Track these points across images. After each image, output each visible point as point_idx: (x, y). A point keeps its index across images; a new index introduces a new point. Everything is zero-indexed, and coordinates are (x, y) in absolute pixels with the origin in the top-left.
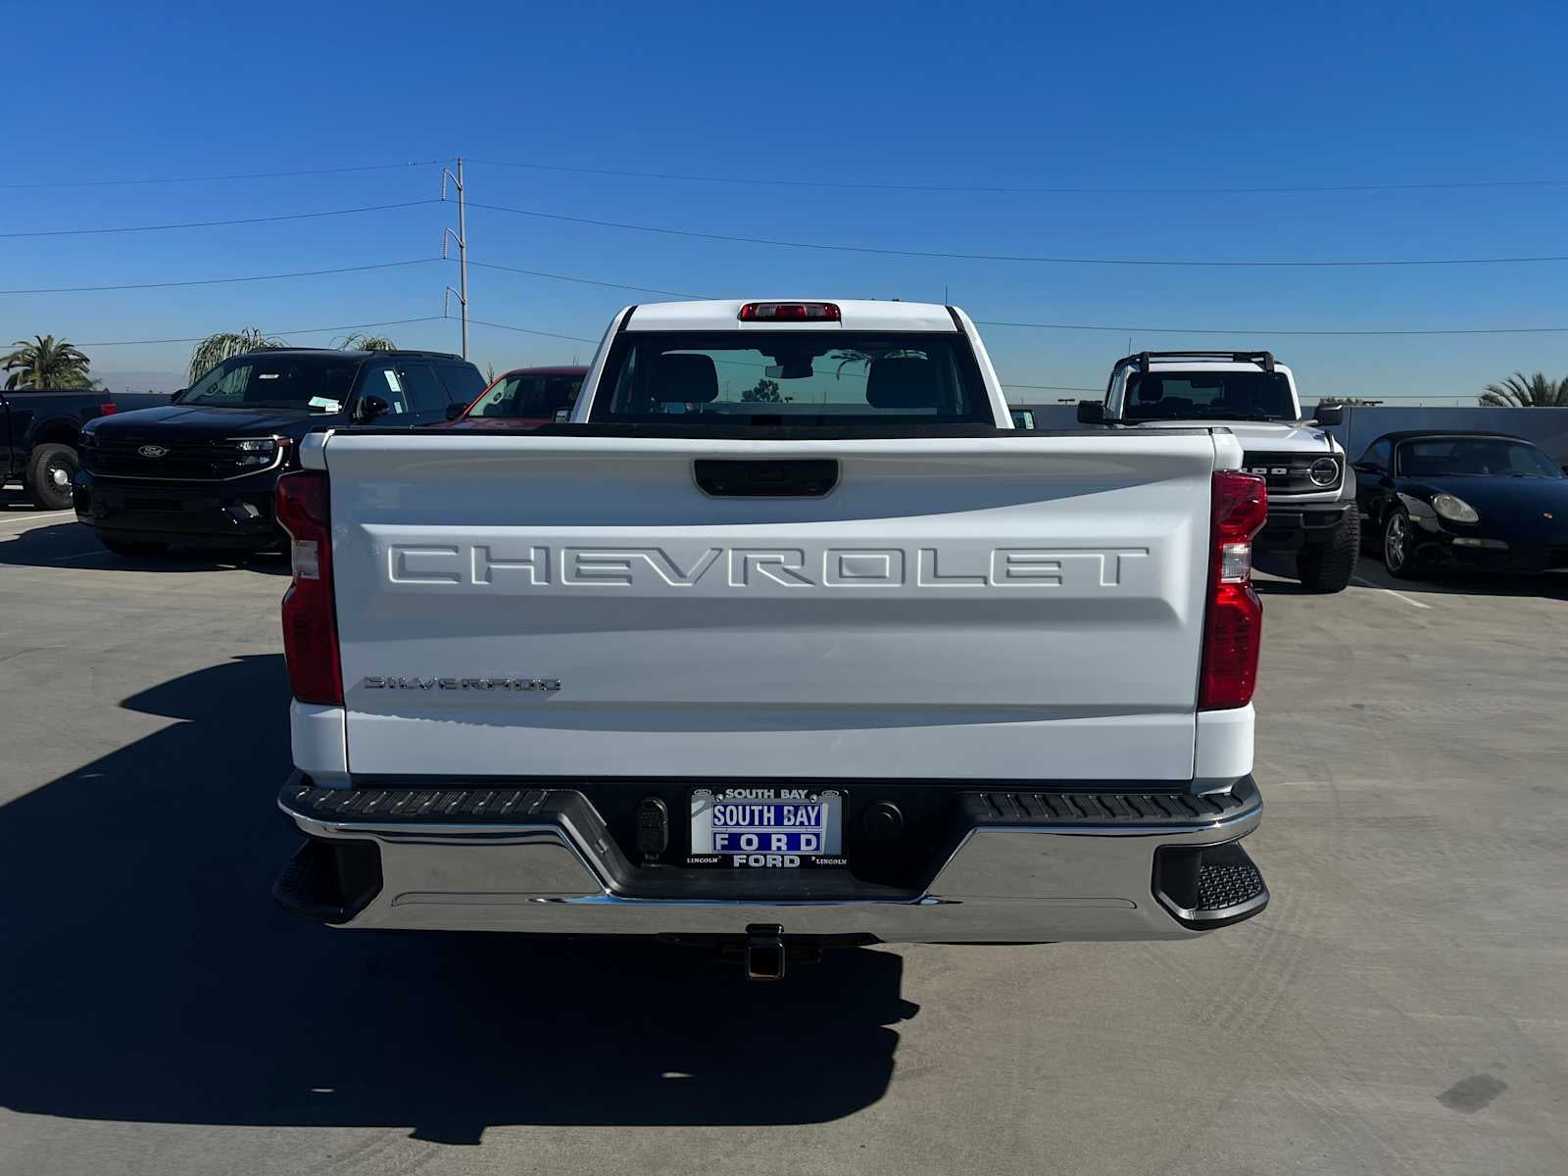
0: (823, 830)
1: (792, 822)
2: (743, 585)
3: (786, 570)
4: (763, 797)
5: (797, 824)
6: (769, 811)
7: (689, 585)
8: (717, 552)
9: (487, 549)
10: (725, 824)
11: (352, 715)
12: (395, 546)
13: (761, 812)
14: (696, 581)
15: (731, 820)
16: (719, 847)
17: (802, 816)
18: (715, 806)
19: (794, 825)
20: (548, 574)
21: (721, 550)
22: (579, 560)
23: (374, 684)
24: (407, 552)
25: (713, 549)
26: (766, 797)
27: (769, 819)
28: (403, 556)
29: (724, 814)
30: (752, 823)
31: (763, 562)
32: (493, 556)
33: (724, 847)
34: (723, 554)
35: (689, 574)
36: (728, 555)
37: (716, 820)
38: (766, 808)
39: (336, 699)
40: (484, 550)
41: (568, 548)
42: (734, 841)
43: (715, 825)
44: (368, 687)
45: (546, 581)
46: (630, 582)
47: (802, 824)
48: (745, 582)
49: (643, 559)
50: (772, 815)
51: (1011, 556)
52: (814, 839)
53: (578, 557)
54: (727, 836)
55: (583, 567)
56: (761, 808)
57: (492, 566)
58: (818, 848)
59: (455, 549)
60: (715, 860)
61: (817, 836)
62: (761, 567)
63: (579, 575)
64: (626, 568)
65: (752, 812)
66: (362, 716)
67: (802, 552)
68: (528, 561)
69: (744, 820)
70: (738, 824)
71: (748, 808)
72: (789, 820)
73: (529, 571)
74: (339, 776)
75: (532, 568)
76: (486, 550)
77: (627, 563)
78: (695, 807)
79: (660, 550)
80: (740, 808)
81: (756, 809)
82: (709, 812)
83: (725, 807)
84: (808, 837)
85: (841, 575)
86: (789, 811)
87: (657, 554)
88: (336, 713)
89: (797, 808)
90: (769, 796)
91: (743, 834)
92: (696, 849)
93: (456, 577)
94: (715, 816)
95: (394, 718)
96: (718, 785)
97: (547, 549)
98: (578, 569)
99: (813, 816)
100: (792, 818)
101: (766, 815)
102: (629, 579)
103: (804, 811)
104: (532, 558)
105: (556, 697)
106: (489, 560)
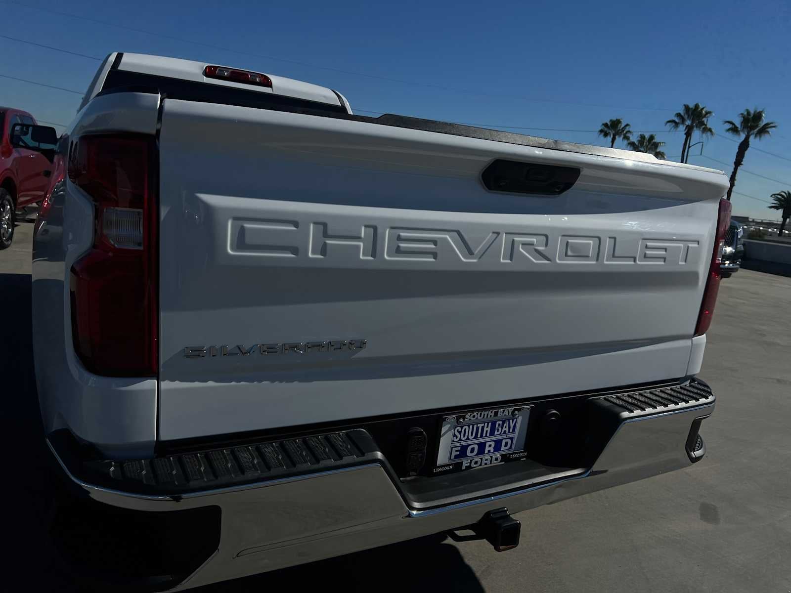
0: (516, 435)
1: (499, 432)
2: (509, 261)
3: (536, 250)
4: (487, 417)
5: (502, 433)
6: (487, 427)
7: (475, 261)
8: (496, 235)
9: (325, 225)
10: (460, 440)
11: (165, 385)
12: (236, 219)
13: (483, 427)
14: (480, 258)
15: (464, 436)
16: (453, 457)
17: (506, 427)
18: (456, 427)
19: (500, 434)
20: (374, 251)
21: (498, 233)
22: (399, 238)
23: (195, 353)
24: (248, 225)
25: (494, 233)
26: (489, 416)
27: (487, 431)
28: (243, 230)
29: (460, 432)
30: (476, 437)
31: (524, 244)
32: (330, 232)
33: (456, 457)
34: (500, 235)
35: (476, 252)
36: (502, 236)
37: (455, 438)
38: (486, 424)
39: (151, 370)
40: (321, 227)
41: (392, 228)
42: (463, 452)
43: (453, 441)
44: (188, 356)
45: (372, 256)
46: (435, 258)
47: (505, 432)
48: (511, 259)
49: (446, 239)
50: (489, 429)
51: (648, 244)
52: (509, 441)
53: (399, 235)
54: (459, 448)
55: (403, 245)
56: (483, 425)
57: (328, 242)
58: (510, 448)
59: (296, 224)
60: (451, 467)
61: (512, 439)
62: (522, 248)
63: (399, 251)
64: (433, 246)
65: (478, 428)
66: (177, 385)
67: (547, 236)
68: (358, 238)
69: (472, 435)
70: (468, 438)
71: (475, 426)
72: (498, 431)
73: (358, 247)
74: (144, 445)
75: (362, 244)
76: (323, 226)
77: (435, 242)
78: (444, 430)
79: (458, 233)
80: (471, 426)
81: (480, 426)
82: (451, 433)
83: (462, 427)
84: (506, 440)
85: (566, 255)
86: (499, 424)
87: (455, 234)
88: (150, 384)
89: (504, 422)
90: (491, 416)
91: (470, 445)
92: (439, 462)
93: (294, 250)
94: (455, 435)
95: (211, 384)
96: (460, 411)
97: (375, 229)
98: (399, 247)
99: (512, 425)
100: (500, 429)
101: (485, 429)
102: (435, 255)
103: (508, 423)
104: (363, 235)
105: (362, 354)
106: (326, 235)
